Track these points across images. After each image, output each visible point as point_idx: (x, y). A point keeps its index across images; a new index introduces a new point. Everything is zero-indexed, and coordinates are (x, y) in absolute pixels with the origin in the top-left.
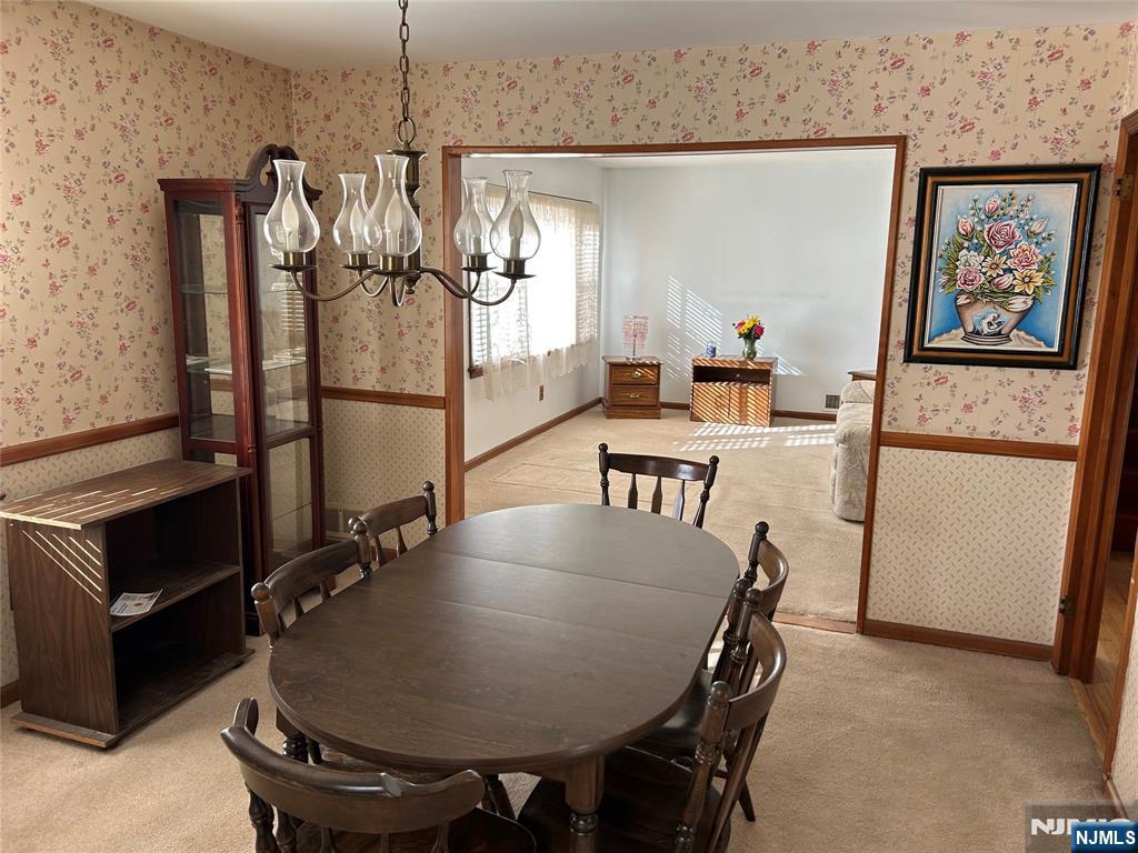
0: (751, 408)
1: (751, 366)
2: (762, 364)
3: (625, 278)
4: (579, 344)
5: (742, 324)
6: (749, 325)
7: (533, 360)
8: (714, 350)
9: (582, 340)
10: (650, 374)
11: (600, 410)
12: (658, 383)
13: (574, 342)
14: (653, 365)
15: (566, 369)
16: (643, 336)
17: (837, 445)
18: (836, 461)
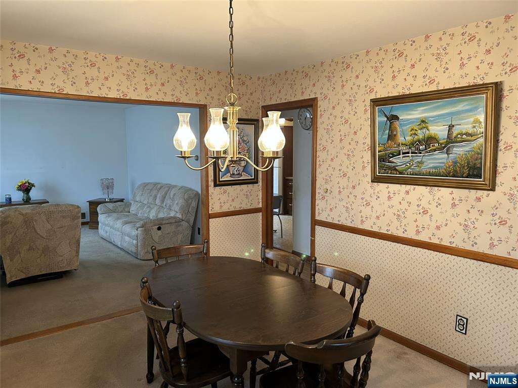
17: (137, 230)
18: (137, 236)
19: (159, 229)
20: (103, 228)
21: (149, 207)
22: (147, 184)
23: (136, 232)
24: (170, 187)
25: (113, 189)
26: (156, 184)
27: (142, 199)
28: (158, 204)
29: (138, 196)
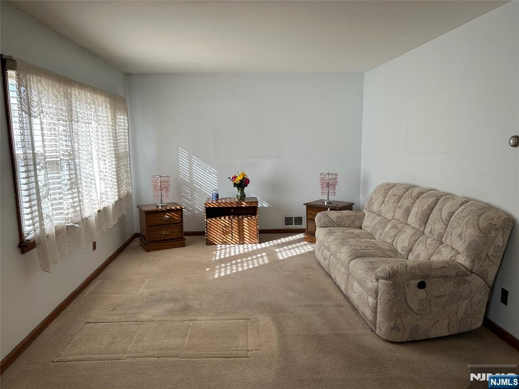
0: (246, 232)
1: (244, 204)
2: (250, 203)
3: (148, 150)
4: (120, 200)
5: (235, 177)
6: (239, 178)
7: (85, 221)
8: (217, 196)
9: (122, 195)
10: (176, 216)
11: (139, 244)
12: (182, 222)
13: (116, 198)
14: (178, 209)
15: (113, 222)
16: (167, 188)
17: (377, 280)
18: (377, 293)
19: (422, 285)
20: (321, 250)
21: (394, 227)
22: (393, 186)
23: (375, 283)
24: (439, 198)
25: (334, 188)
26: (409, 188)
27: (384, 210)
28: (412, 225)
29: (376, 204)
